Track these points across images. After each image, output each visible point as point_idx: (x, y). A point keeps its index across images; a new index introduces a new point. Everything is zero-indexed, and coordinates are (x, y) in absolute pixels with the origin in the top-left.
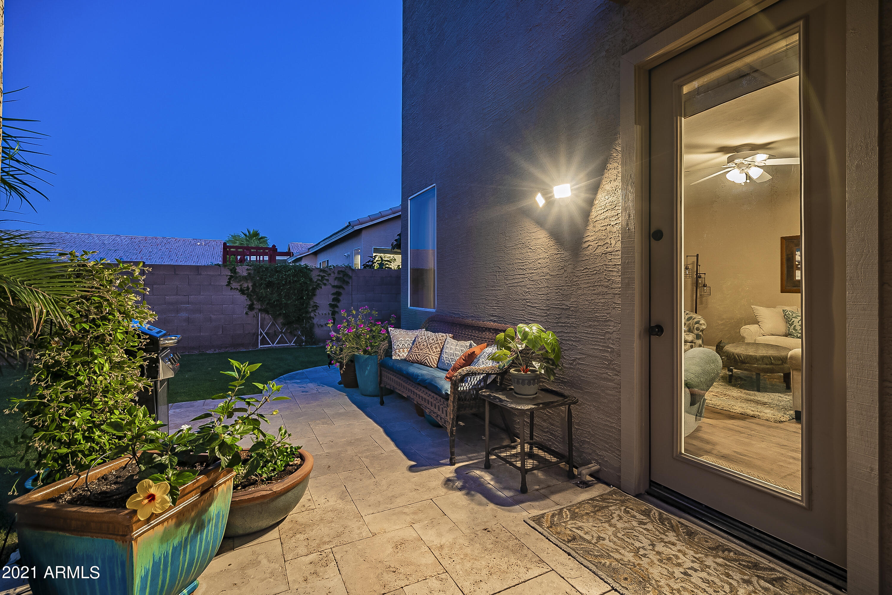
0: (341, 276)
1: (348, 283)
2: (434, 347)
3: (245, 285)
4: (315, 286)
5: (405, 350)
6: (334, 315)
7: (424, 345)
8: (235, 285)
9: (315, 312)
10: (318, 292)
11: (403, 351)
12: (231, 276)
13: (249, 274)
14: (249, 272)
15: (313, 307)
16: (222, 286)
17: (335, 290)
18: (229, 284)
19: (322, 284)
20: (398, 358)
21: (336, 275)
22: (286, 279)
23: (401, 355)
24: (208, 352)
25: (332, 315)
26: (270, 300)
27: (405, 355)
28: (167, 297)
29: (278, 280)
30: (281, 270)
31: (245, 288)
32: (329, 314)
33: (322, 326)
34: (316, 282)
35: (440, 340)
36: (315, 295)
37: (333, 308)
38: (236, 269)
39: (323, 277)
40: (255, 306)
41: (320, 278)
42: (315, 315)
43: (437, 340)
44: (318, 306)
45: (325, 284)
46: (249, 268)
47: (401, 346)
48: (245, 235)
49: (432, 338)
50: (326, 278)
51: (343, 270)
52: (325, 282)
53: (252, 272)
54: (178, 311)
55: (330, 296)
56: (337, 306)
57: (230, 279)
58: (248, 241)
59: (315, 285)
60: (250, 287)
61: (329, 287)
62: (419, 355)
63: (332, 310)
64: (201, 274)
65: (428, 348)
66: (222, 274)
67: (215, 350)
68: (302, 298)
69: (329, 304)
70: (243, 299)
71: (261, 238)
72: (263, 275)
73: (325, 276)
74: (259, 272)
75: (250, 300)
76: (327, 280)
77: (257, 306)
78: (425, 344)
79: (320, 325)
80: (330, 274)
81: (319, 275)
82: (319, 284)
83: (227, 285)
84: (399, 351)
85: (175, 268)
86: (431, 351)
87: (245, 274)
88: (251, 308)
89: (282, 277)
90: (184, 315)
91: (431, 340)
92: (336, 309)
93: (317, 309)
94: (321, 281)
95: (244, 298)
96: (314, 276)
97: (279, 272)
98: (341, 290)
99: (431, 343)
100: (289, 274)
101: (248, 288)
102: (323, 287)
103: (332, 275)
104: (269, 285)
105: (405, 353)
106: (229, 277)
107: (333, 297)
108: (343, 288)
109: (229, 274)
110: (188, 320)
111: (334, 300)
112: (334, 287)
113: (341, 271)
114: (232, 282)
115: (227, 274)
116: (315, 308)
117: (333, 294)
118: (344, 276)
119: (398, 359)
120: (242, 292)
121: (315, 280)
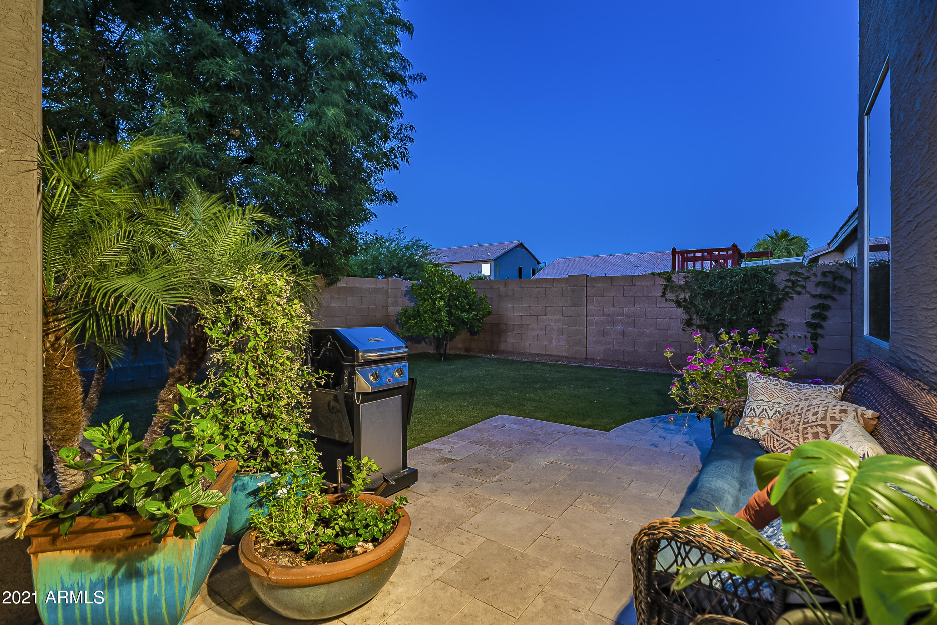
0: (829, 279)
1: (842, 290)
2: (810, 430)
3: (682, 296)
4: (780, 296)
5: (766, 422)
6: (816, 339)
7: (793, 422)
8: (670, 296)
9: (782, 333)
10: (785, 304)
11: (760, 423)
12: (666, 285)
13: (687, 282)
14: (687, 279)
15: (777, 325)
16: (656, 297)
17: (817, 302)
18: (664, 294)
19: (793, 292)
20: (746, 434)
21: (820, 278)
22: (732, 287)
23: (753, 430)
24: (640, 370)
25: (812, 339)
26: (710, 314)
27: (762, 433)
28: (605, 309)
29: (721, 288)
30: (726, 275)
31: (681, 299)
32: (806, 337)
33: (793, 354)
34: (783, 290)
35: (833, 418)
36: (780, 309)
37: (815, 329)
38: (671, 278)
39: (794, 283)
40: (694, 322)
41: (790, 284)
42: (782, 338)
43: (824, 418)
44: (787, 326)
45: (799, 293)
46: (687, 275)
47: (758, 412)
48: (772, 238)
49: (816, 410)
50: (799, 283)
51: (834, 269)
52: (798, 289)
53: (689, 280)
54: (614, 323)
55: (808, 310)
56: (821, 327)
57: (664, 289)
58: (775, 244)
59: (781, 294)
60: (687, 298)
61: (807, 296)
62: (778, 441)
63: (813, 332)
64: (635, 285)
65: (798, 431)
66: (656, 284)
67: (647, 369)
68: (756, 312)
69: (806, 323)
70: (679, 313)
71: (793, 239)
72: (701, 283)
73: (799, 281)
74: (696, 280)
75: (687, 313)
76: (804, 287)
77: (696, 321)
78: (797, 420)
79: (790, 352)
80: (808, 278)
81: (788, 280)
82: (787, 294)
83: (661, 296)
84: (751, 422)
85: (612, 279)
86: (801, 440)
87: (682, 283)
88: (689, 323)
89: (727, 285)
90: (619, 327)
91: (810, 415)
92: (819, 331)
93: (784, 329)
94: (793, 288)
95: (681, 311)
96: (780, 280)
97: (721, 278)
98: (829, 302)
99: (808, 422)
100: (736, 281)
101: (685, 300)
102: (795, 296)
103: (813, 279)
104: (708, 295)
105: (764, 429)
106: (663, 287)
107: (813, 312)
108: (834, 299)
109: (665, 283)
110: (623, 333)
111: (814, 316)
112: (814, 296)
113: (830, 272)
114: (667, 293)
115: (662, 283)
116: (781, 328)
117: (813, 308)
118: (835, 279)
119: (746, 438)
120: (678, 304)
121: (781, 288)
